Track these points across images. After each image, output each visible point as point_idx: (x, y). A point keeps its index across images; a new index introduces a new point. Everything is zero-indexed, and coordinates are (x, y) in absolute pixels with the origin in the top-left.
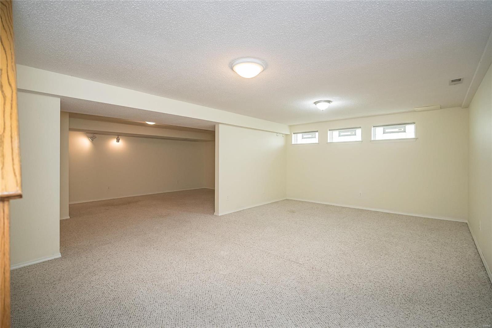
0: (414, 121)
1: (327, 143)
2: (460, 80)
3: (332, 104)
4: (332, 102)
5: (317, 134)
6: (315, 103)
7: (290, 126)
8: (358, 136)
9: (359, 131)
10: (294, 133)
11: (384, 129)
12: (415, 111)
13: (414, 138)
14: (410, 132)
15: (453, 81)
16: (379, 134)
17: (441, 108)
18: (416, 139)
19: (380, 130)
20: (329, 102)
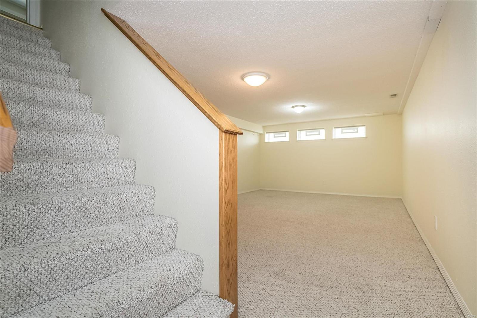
0: (364, 124)
1: (296, 141)
2: (396, 95)
3: (306, 109)
4: (306, 106)
5: (287, 134)
6: (293, 107)
7: (264, 127)
8: (321, 135)
9: (322, 132)
10: (267, 133)
11: (342, 130)
12: (365, 116)
13: (365, 137)
14: (361, 132)
15: (392, 95)
16: (338, 134)
17: (384, 115)
18: (366, 138)
19: (339, 130)
20: (304, 106)
